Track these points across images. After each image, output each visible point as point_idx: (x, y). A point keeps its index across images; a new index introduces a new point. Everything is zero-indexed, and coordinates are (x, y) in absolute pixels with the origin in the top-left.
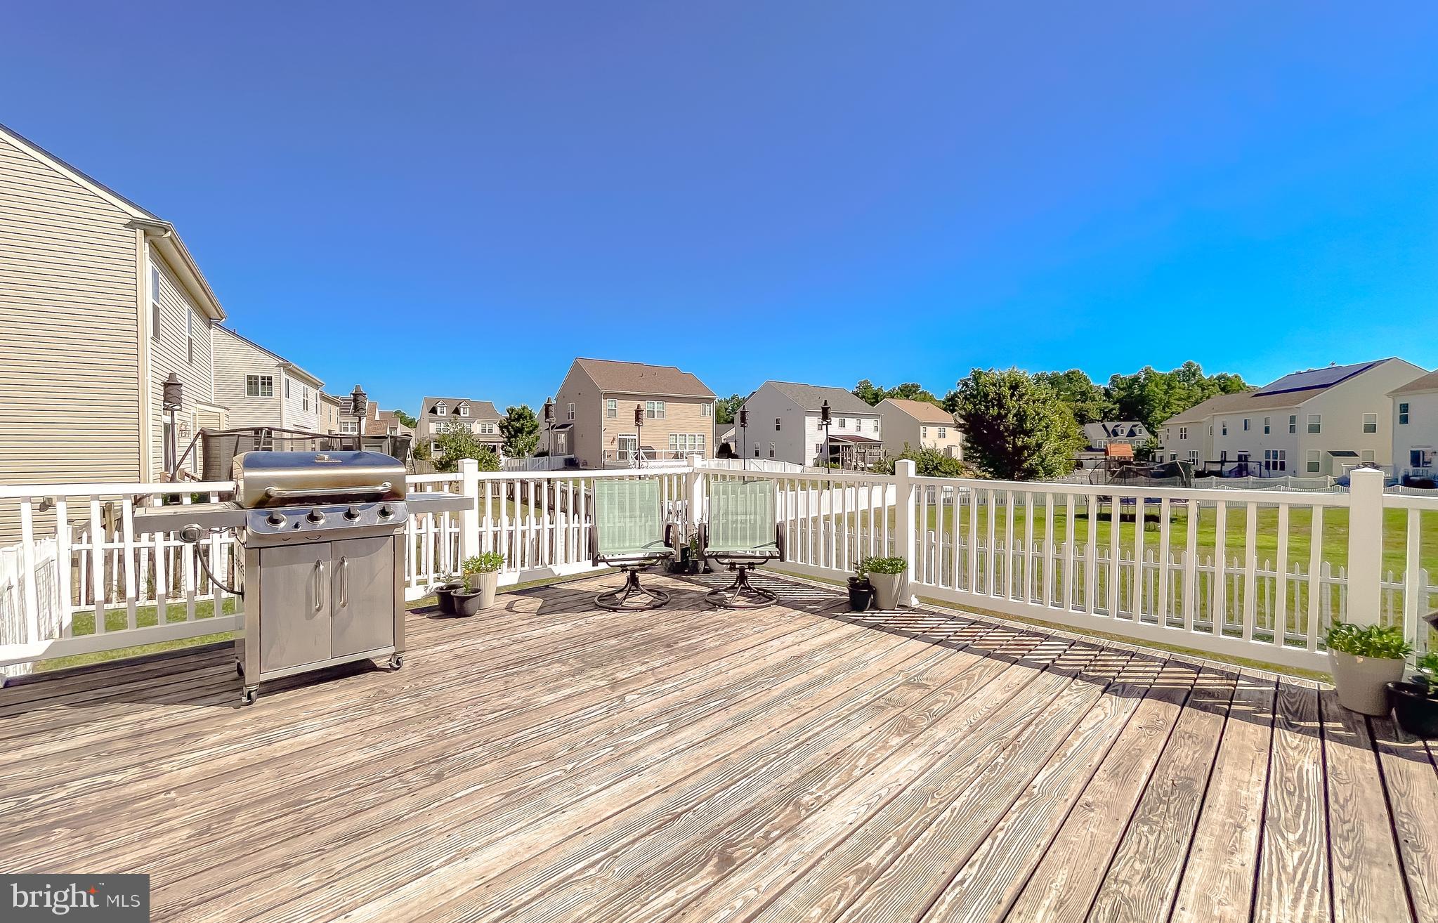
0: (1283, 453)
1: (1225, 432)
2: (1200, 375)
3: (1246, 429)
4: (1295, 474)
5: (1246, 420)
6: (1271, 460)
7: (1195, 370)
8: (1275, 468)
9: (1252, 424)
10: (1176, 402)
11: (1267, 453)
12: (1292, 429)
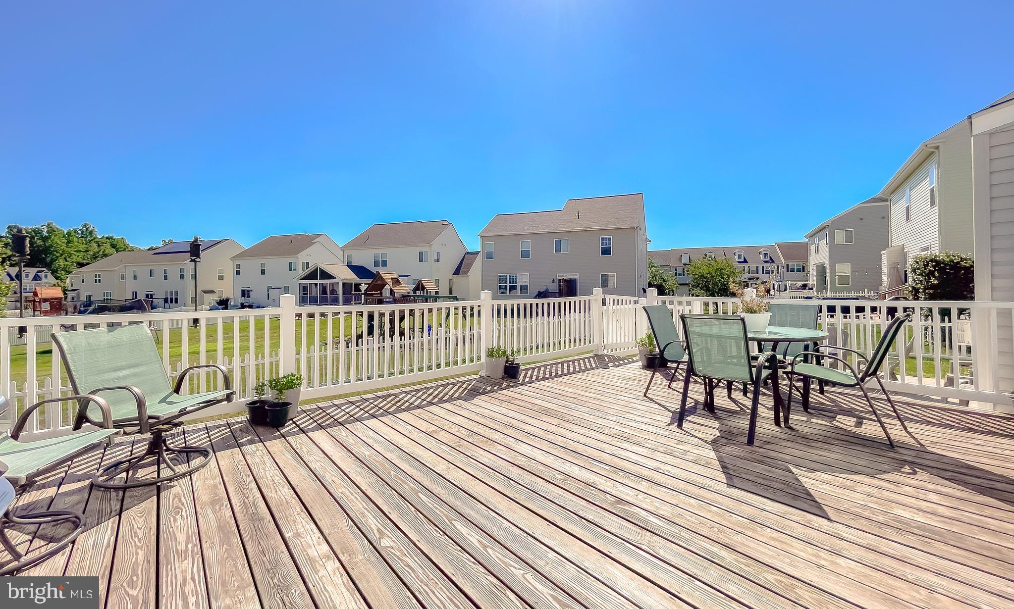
0: (176, 293)
1: (135, 278)
2: (95, 234)
3: (151, 276)
4: (184, 305)
5: (151, 270)
6: (169, 297)
7: (91, 231)
8: (171, 302)
9: (155, 274)
10: (75, 253)
11: (166, 292)
12: (182, 277)
